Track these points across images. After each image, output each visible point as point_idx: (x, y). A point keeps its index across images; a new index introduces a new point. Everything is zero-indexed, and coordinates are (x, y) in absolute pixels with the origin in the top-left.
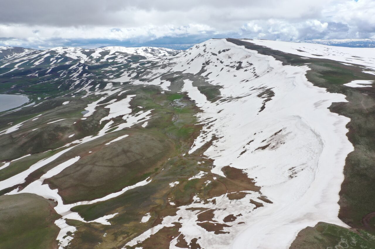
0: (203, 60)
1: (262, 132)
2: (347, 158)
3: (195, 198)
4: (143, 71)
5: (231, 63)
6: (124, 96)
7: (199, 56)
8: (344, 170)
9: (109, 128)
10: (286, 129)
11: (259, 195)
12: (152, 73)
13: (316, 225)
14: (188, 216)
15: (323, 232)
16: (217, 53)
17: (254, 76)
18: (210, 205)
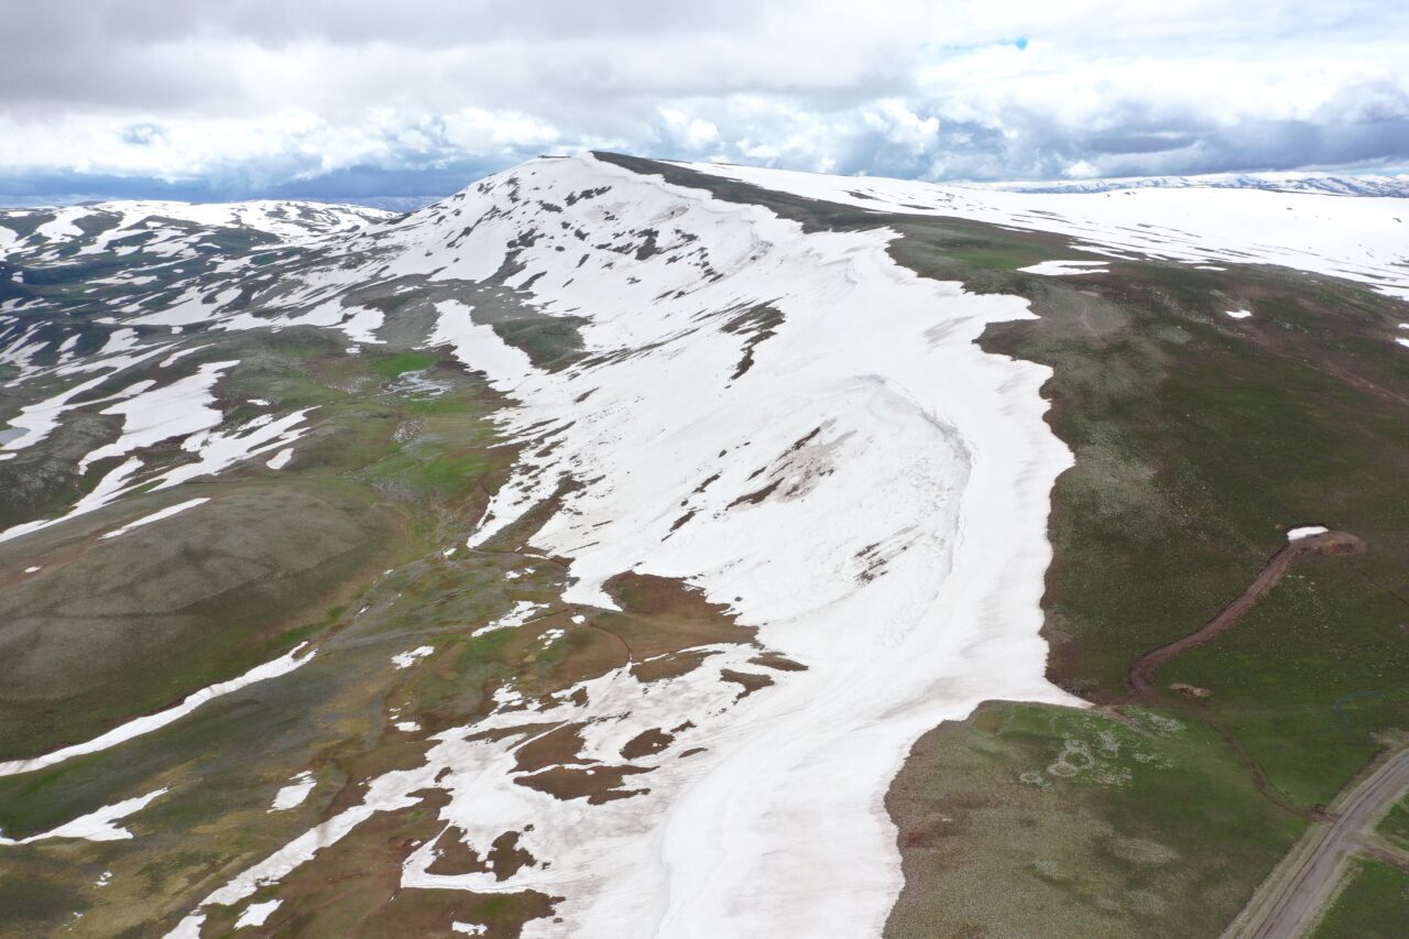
0: (507, 230)
1: (746, 444)
2: (1054, 489)
3: (502, 695)
4: (269, 280)
5: (617, 235)
6: (187, 368)
7: (492, 217)
8: (1049, 527)
9: (123, 488)
10: (834, 425)
11: (755, 653)
12: (307, 286)
13: (974, 711)
14: (477, 760)
15: (1001, 731)
16: (563, 204)
17: (704, 277)
18: (565, 710)
